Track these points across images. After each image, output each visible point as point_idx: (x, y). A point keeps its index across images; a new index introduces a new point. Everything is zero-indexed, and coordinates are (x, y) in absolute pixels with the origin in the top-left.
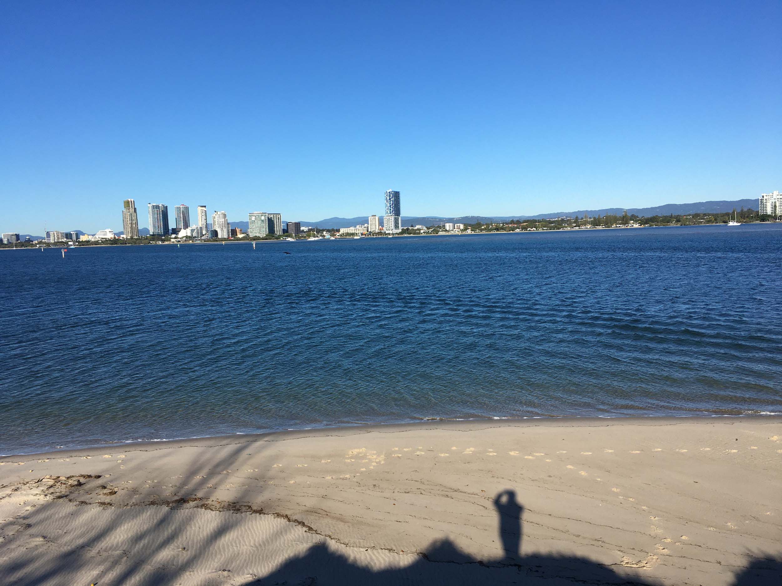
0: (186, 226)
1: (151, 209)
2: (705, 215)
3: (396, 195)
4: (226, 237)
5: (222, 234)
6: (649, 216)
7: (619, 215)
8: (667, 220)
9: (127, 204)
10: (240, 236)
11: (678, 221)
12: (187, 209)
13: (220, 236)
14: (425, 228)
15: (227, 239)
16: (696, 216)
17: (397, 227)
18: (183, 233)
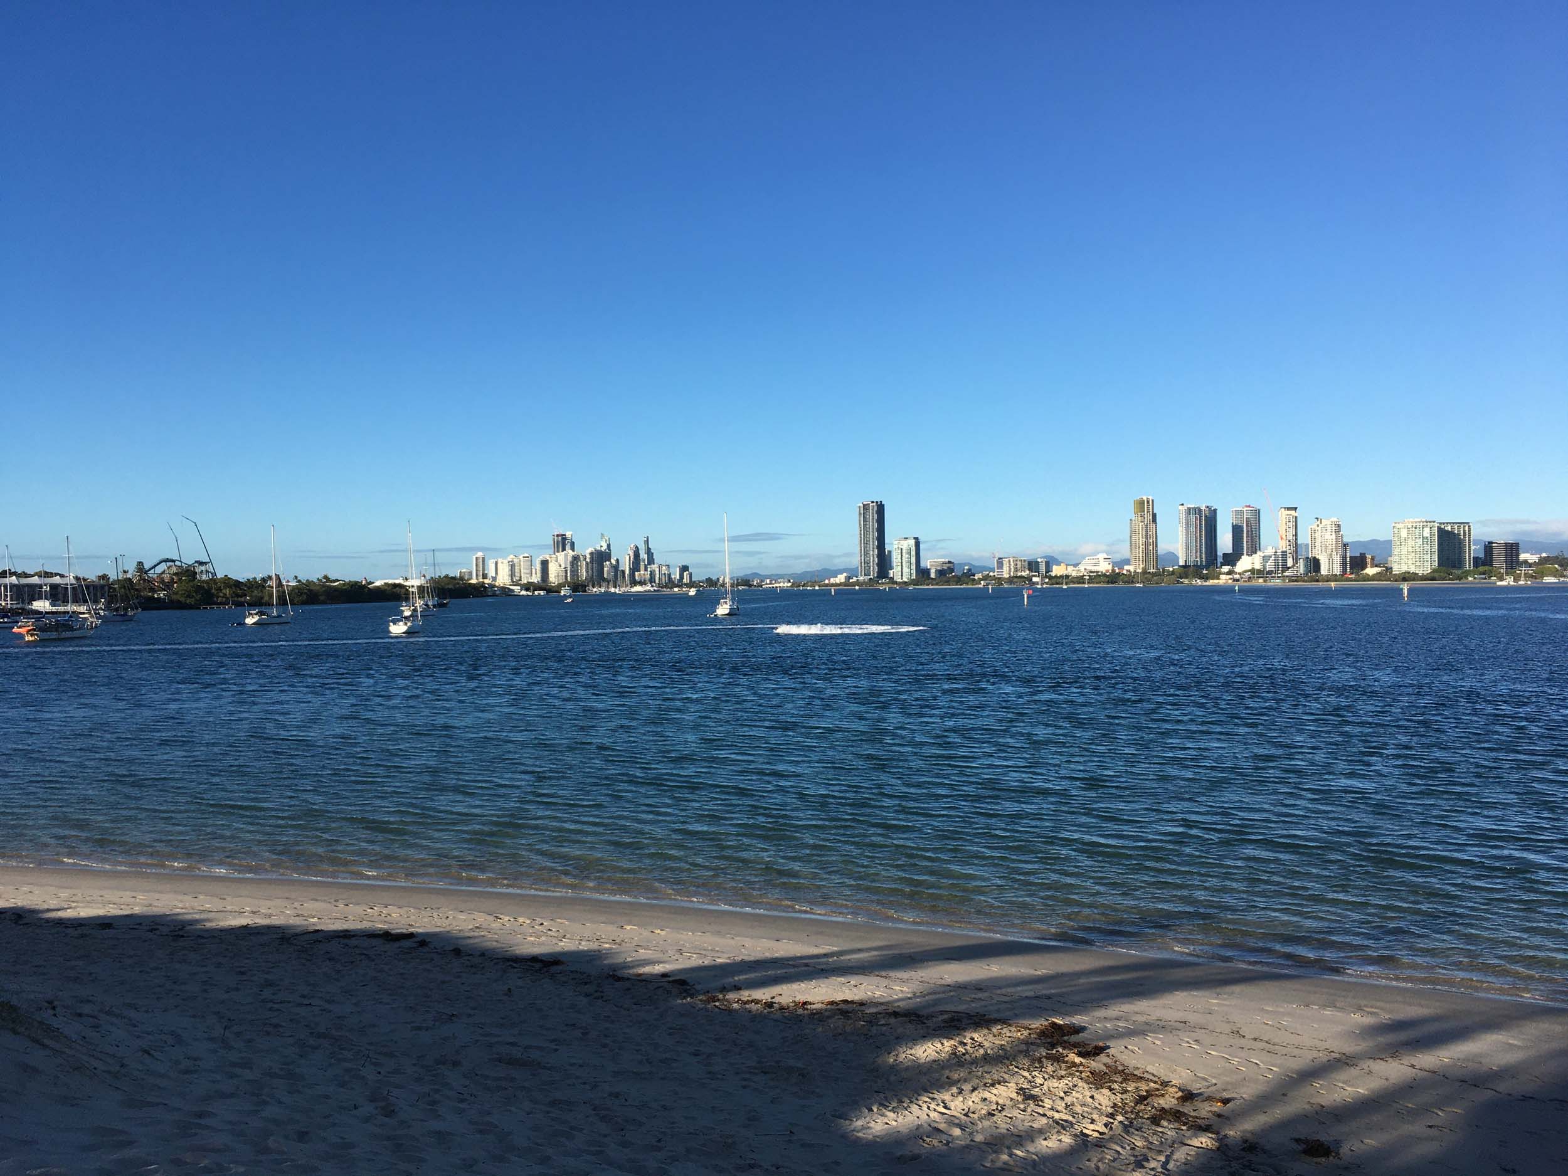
0: (1254, 549)
1: (1183, 516)
4: (1337, 571)
5: (1330, 565)
9: (1141, 505)
10: (1370, 571)
12: (1257, 514)
13: (1324, 571)
15: (1341, 578)
18: (1245, 563)
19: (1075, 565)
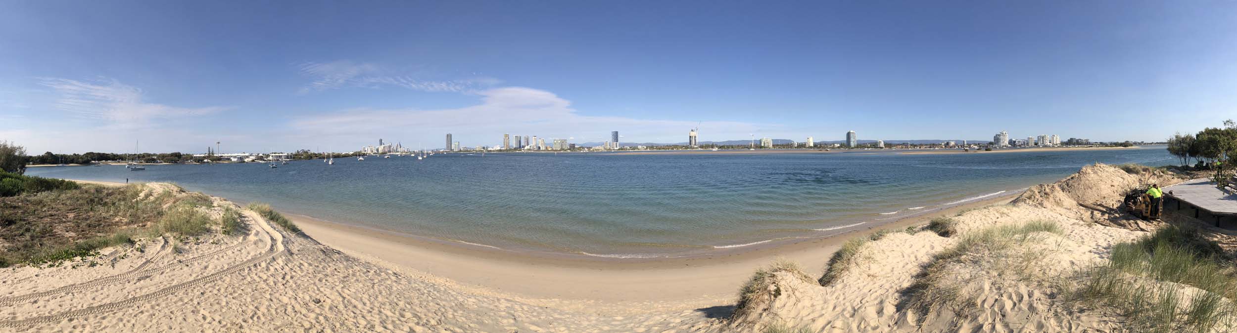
0: (528, 145)
2: (741, 145)
3: (617, 133)
4: (544, 149)
5: (542, 148)
6: (721, 145)
7: (711, 144)
8: (728, 147)
10: (550, 149)
11: (732, 147)
12: (529, 137)
13: (541, 149)
14: (629, 148)
15: (544, 151)
16: (738, 146)
17: (616, 147)
18: (526, 148)
19: (493, 148)
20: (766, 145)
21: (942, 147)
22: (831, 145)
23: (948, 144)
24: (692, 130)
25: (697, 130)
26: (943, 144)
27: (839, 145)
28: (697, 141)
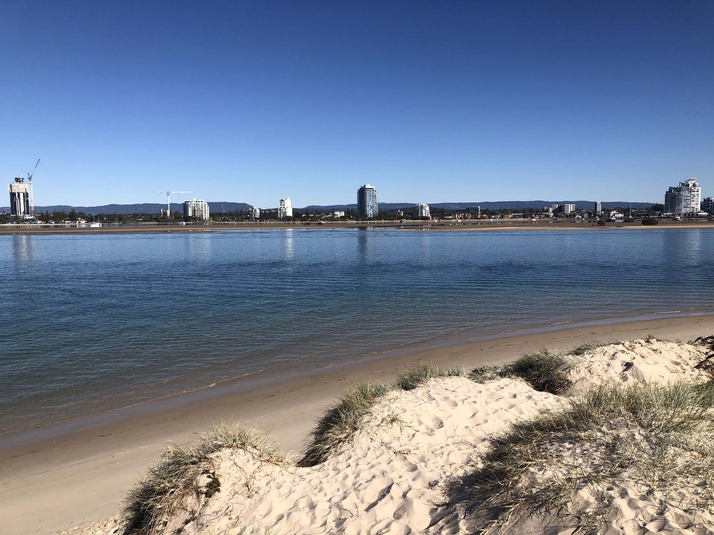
20: (197, 214)
21: (548, 216)
22: (328, 214)
23: (560, 209)
24: (17, 180)
25: (30, 179)
26: (551, 210)
27: (344, 215)
28: (32, 204)
